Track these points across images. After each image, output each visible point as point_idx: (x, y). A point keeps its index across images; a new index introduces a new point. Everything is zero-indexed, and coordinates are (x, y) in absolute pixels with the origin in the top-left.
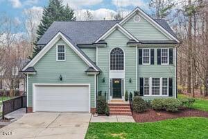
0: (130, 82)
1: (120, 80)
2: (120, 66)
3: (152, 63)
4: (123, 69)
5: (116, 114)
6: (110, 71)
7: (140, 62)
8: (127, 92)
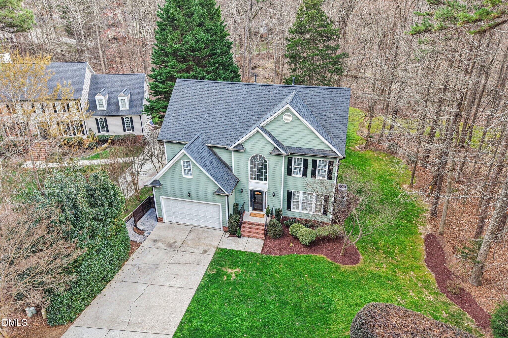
0: (274, 196)
1: (262, 192)
2: (262, 175)
3: (305, 175)
4: (265, 180)
5: (249, 237)
6: (250, 180)
7: (289, 172)
8: (268, 208)
